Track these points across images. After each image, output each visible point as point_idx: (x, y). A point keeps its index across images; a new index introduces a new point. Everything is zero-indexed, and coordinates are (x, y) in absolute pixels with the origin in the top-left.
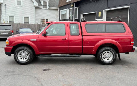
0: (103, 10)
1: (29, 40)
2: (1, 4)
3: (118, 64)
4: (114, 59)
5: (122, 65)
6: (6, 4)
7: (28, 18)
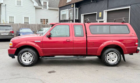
0: (104, 11)
1: (34, 42)
2: (1, 5)
3: (123, 66)
4: (119, 60)
5: (127, 66)
6: (6, 5)
7: (28, 18)
